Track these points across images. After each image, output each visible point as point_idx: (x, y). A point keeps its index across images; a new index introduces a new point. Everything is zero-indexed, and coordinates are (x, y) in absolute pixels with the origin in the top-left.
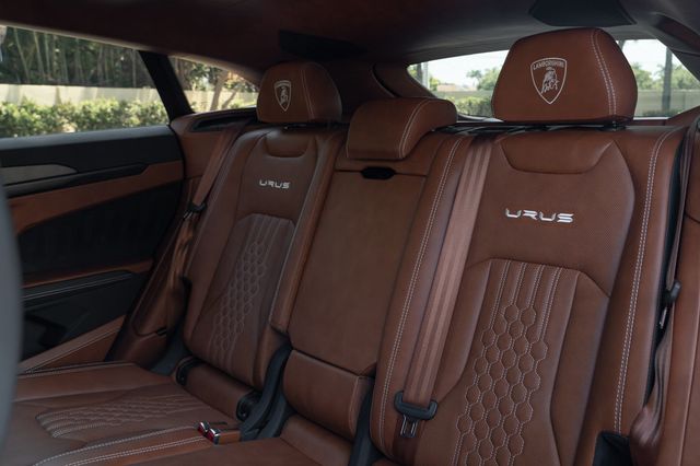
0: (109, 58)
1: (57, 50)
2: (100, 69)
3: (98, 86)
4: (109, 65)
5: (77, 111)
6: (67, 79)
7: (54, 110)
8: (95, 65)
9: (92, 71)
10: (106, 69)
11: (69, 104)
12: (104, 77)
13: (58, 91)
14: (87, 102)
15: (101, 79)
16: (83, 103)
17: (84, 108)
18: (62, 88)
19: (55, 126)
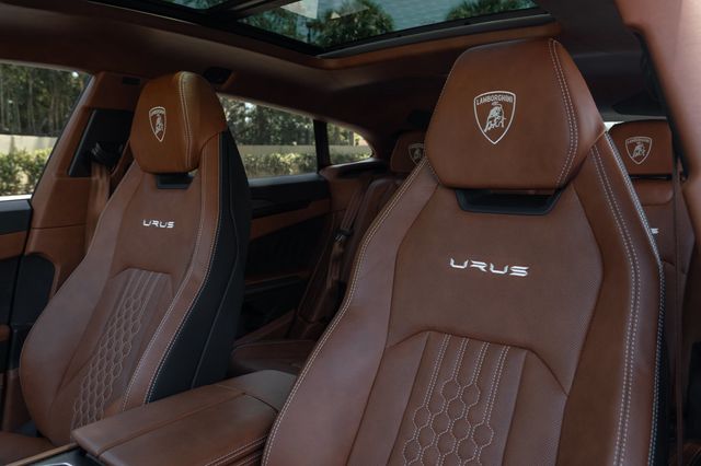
0: (59, 109)
1: (10, 102)
2: (51, 121)
3: (49, 136)
4: (60, 115)
5: (32, 160)
6: (19, 129)
7: (10, 157)
8: (47, 115)
9: (44, 122)
10: (57, 120)
11: (24, 152)
12: (55, 128)
13: (13, 140)
14: (41, 152)
15: (52, 129)
16: (37, 152)
17: (38, 156)
18: (16, 137)
19: (10, 173)
